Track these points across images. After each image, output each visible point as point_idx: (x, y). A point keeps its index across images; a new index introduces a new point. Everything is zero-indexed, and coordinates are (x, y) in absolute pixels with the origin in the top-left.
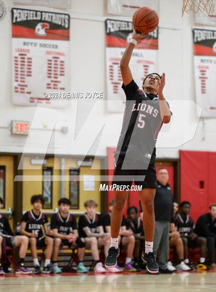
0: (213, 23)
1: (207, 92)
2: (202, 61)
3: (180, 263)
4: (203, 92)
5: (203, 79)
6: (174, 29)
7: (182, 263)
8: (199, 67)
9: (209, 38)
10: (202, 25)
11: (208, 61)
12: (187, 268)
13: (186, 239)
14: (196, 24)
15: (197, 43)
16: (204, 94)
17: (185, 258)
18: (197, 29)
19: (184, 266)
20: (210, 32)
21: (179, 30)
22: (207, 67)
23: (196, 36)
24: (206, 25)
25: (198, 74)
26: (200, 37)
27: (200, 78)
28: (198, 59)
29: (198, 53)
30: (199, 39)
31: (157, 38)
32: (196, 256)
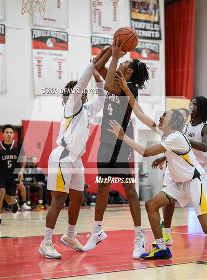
0: (46, 24)
1: (42, 76)
2: (39, 53)
3: (23, 204)
4: (40, 76)
5: (39, 66)
6: (18, 29)
7: (25, 204)
8: (36, 58)
9: (43, 35)
10: (39, 26)
11: (43, 53)
12: (29, 208)
13: (28, 186)
14: (34, 25)
15: (35, 40)
16: (40, 78)
17: (27, 200)
18: (35, 29)
19: (25, 206)
20: (44, 31)
21: (21, 29)
22: (42, 58)
23: (34, 34)
24: (42, 26)
25: (35, 63)
26: (37, 35)
27: (37, 65)
28: (35, 51)
29: (35, 47)
30: (36, 37)
31: (4, 35)
32: (36, 199)
